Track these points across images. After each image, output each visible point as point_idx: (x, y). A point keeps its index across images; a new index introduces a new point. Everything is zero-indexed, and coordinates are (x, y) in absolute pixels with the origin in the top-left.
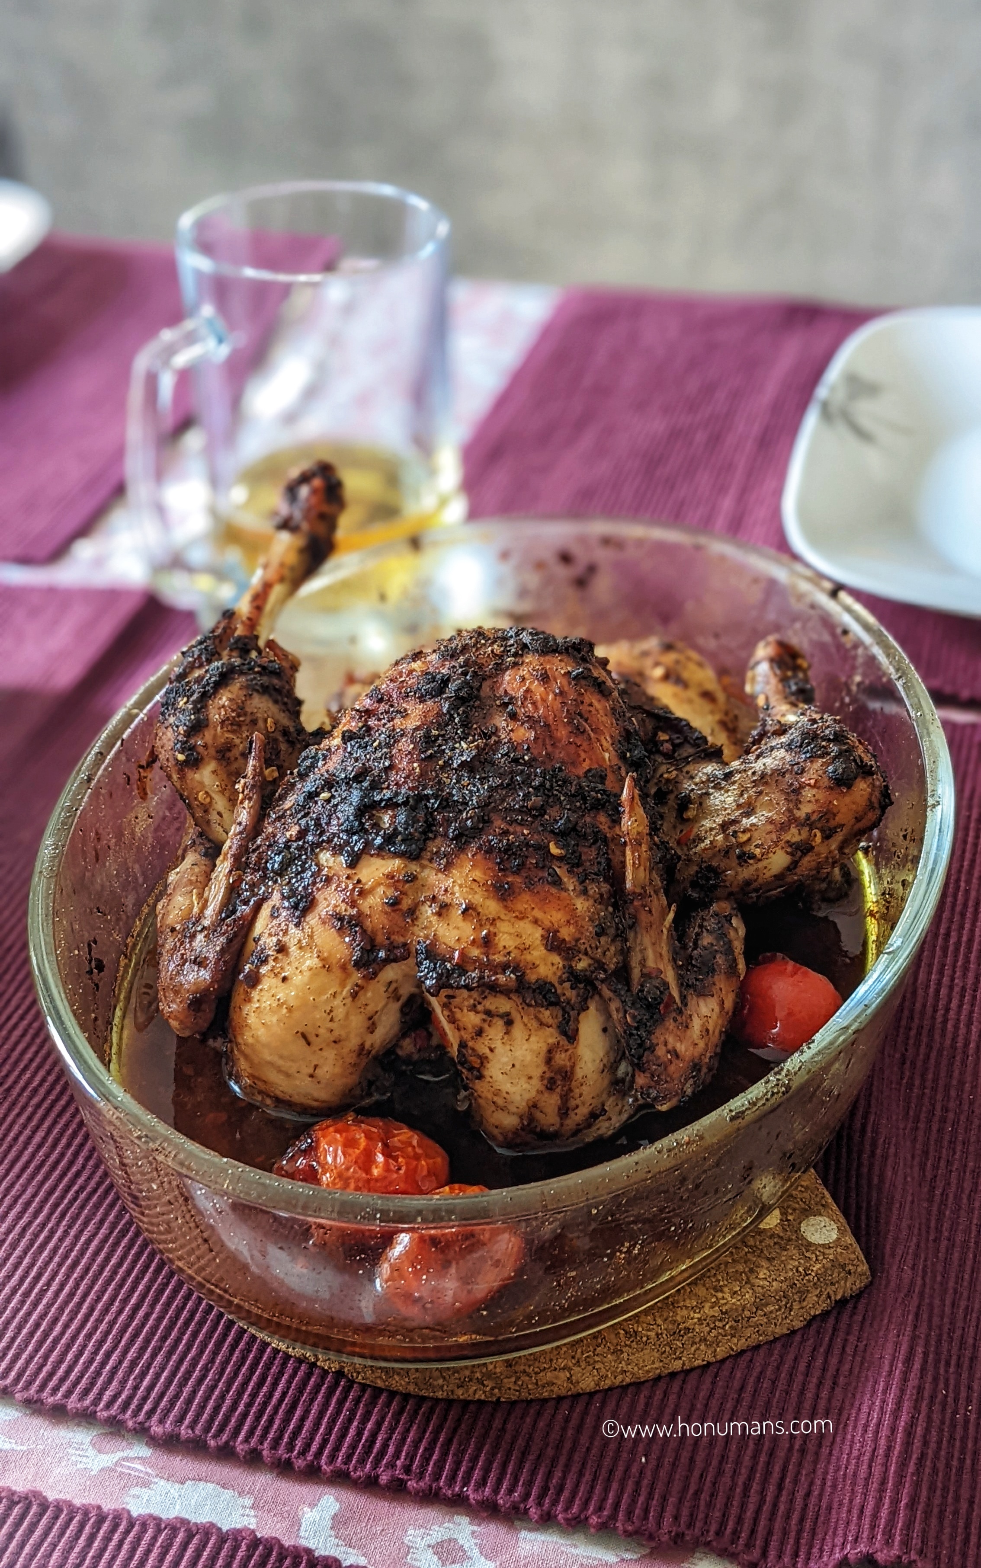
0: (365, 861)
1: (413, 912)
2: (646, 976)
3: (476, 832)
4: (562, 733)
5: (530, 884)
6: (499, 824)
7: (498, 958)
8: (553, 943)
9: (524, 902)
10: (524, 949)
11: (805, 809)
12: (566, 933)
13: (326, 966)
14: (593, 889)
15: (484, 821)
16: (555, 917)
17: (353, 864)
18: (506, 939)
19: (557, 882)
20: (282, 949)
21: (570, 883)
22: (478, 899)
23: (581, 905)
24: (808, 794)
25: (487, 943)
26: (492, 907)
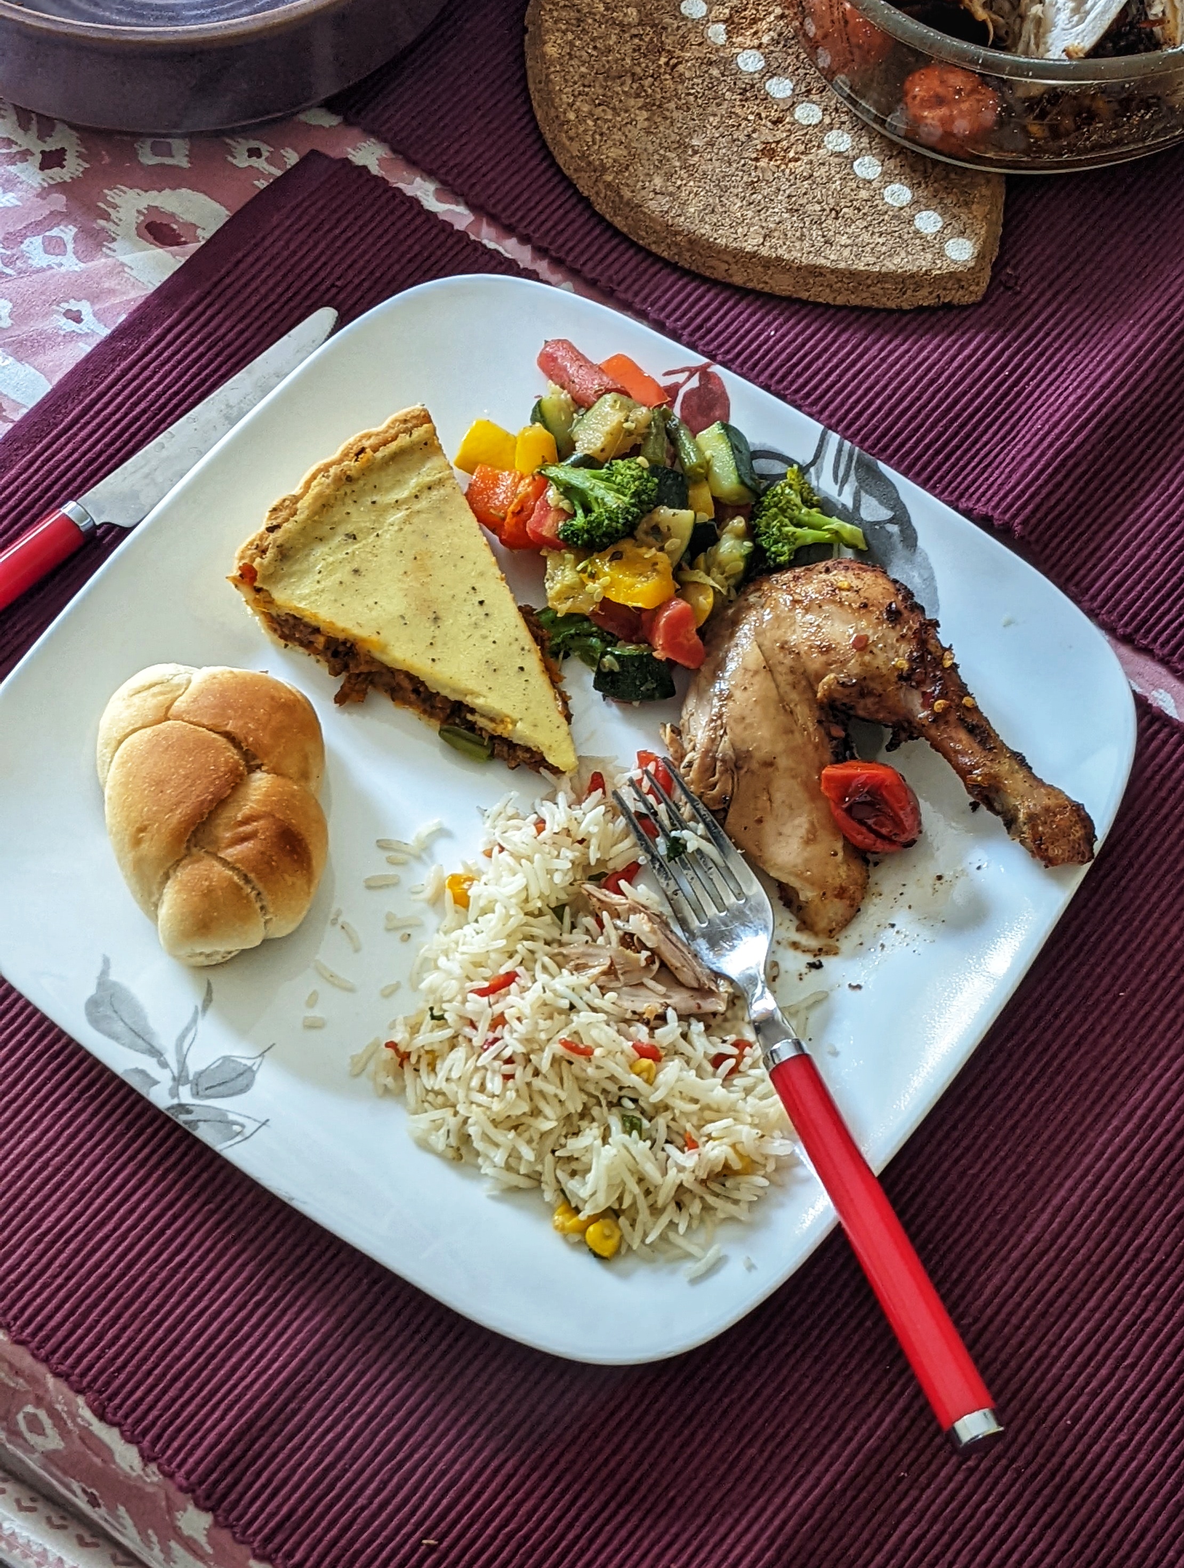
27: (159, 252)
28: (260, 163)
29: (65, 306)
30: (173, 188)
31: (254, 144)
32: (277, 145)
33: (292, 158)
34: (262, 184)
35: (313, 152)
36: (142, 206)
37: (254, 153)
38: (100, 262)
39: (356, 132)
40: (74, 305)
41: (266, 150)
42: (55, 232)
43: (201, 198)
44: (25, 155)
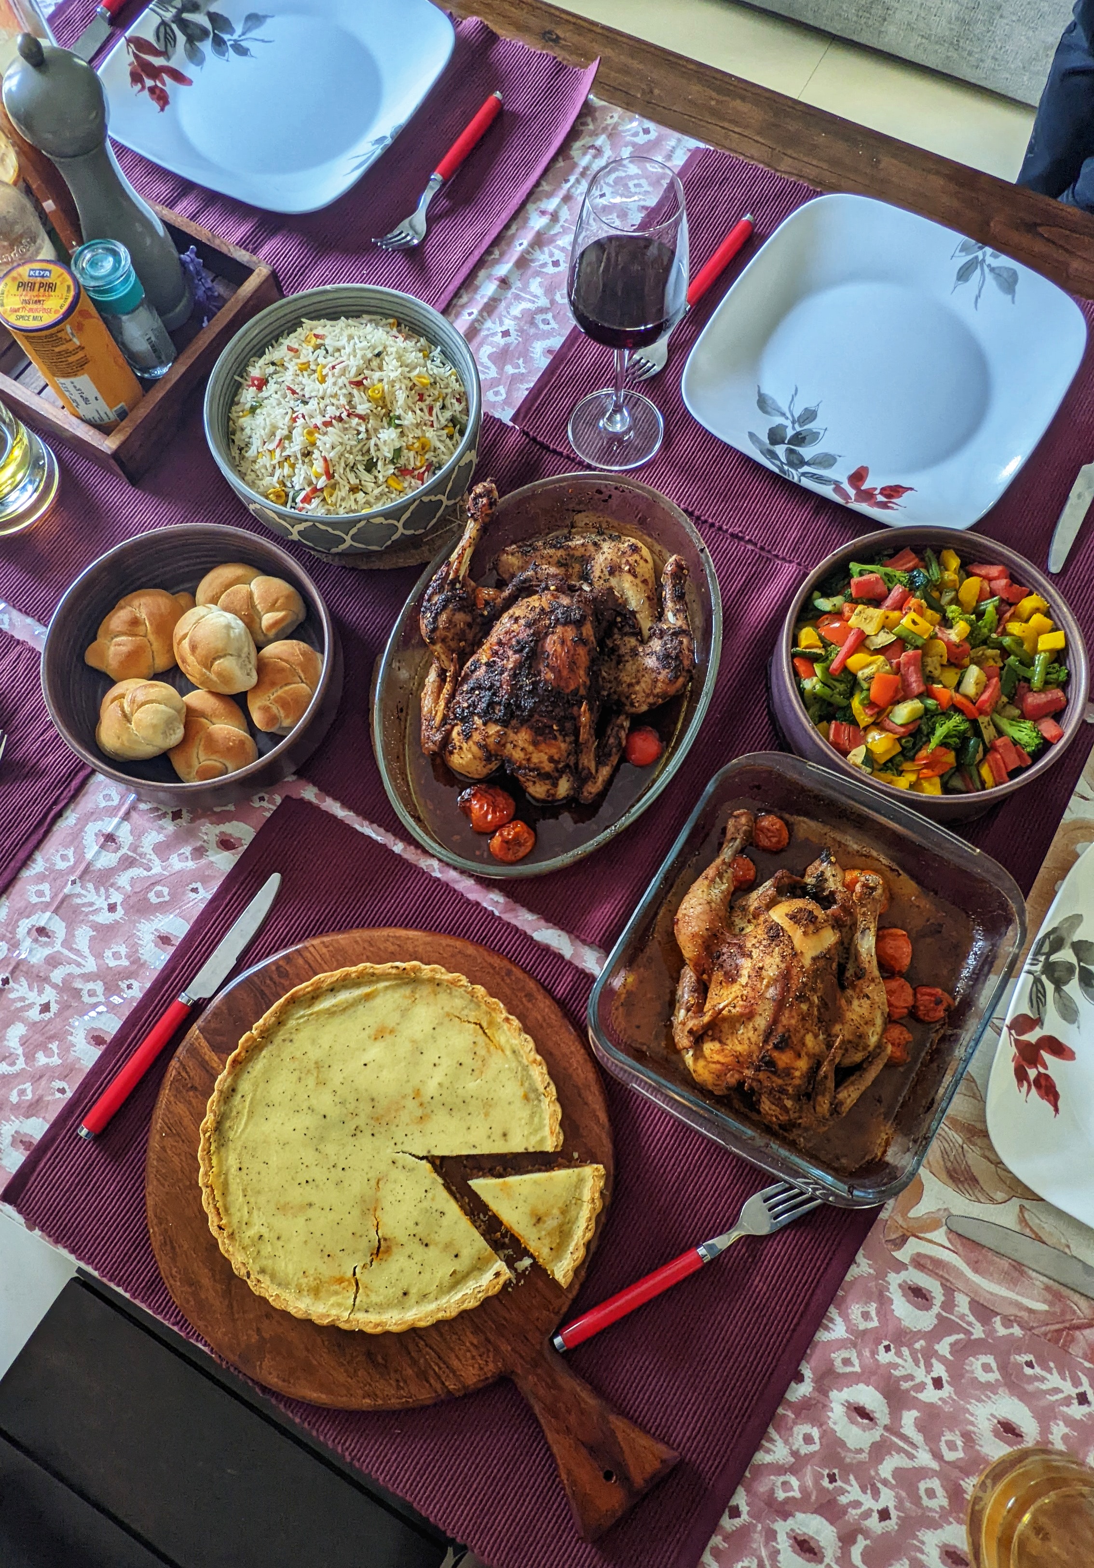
0: (490, 724)
1: (504, 745)
2: (584, 769)
3: (528, 720)
4: (565, 673)
5: (545, 741)
6: (536, 716)
7: (532, 766)
8: (551, 760)
9: (543, 746)
10: (541, 762)
11: (657, 690)
12: (556, 757)
13: (475, 758)
14: (568, 739)
15: (531, 716)
16: (553, 751)
17: (485, 724)
18: (535, 759)
19: (555, 738)
20: (461, 748)
21: (560, 738)
22: (526, 746)
23: (563, 746)
24: (659, 684)
25: (529, 760)
26: (531, 748)
27: (226, 853)
28: (265, 804)
29: (191, 886)
30: (229, 822)
31: (261, 795)
32: (271, 793)
33: (278, 800)
34: (268, 814)
35: (287, 797)
36: (217, 832)
37: (262, 799)
38: (203, 861)
39: (303, 782)
40: (194, 885)
41: (266, 797)
42: (182, 851)
43: (242, 825)
44: (164, 815)
